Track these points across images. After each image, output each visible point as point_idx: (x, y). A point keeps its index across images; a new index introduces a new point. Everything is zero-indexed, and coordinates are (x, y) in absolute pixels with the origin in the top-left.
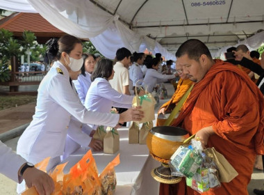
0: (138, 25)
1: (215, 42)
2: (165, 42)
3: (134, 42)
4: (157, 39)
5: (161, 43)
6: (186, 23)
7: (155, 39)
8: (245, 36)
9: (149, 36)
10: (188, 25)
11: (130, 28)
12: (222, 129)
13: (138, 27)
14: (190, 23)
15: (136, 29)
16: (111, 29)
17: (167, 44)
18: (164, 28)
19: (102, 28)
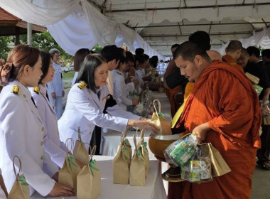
0: (113, 8)
1: (220, 34)
2: (148, 34)
3: (108, 32)
4: (137, 29)
5: (143, 35)
6: (183, 5)
7: (134, 28)
8: (263, 25)
9: (127, 25)
10: (186, 8)
11: (102, 12)
12: (217, 123)
13: (114, 11)
14: (188, 5)
15: (110, 14)
16: (76, 13)
17: (151, 36)
18: (151, 11)
19: (64, 11)
